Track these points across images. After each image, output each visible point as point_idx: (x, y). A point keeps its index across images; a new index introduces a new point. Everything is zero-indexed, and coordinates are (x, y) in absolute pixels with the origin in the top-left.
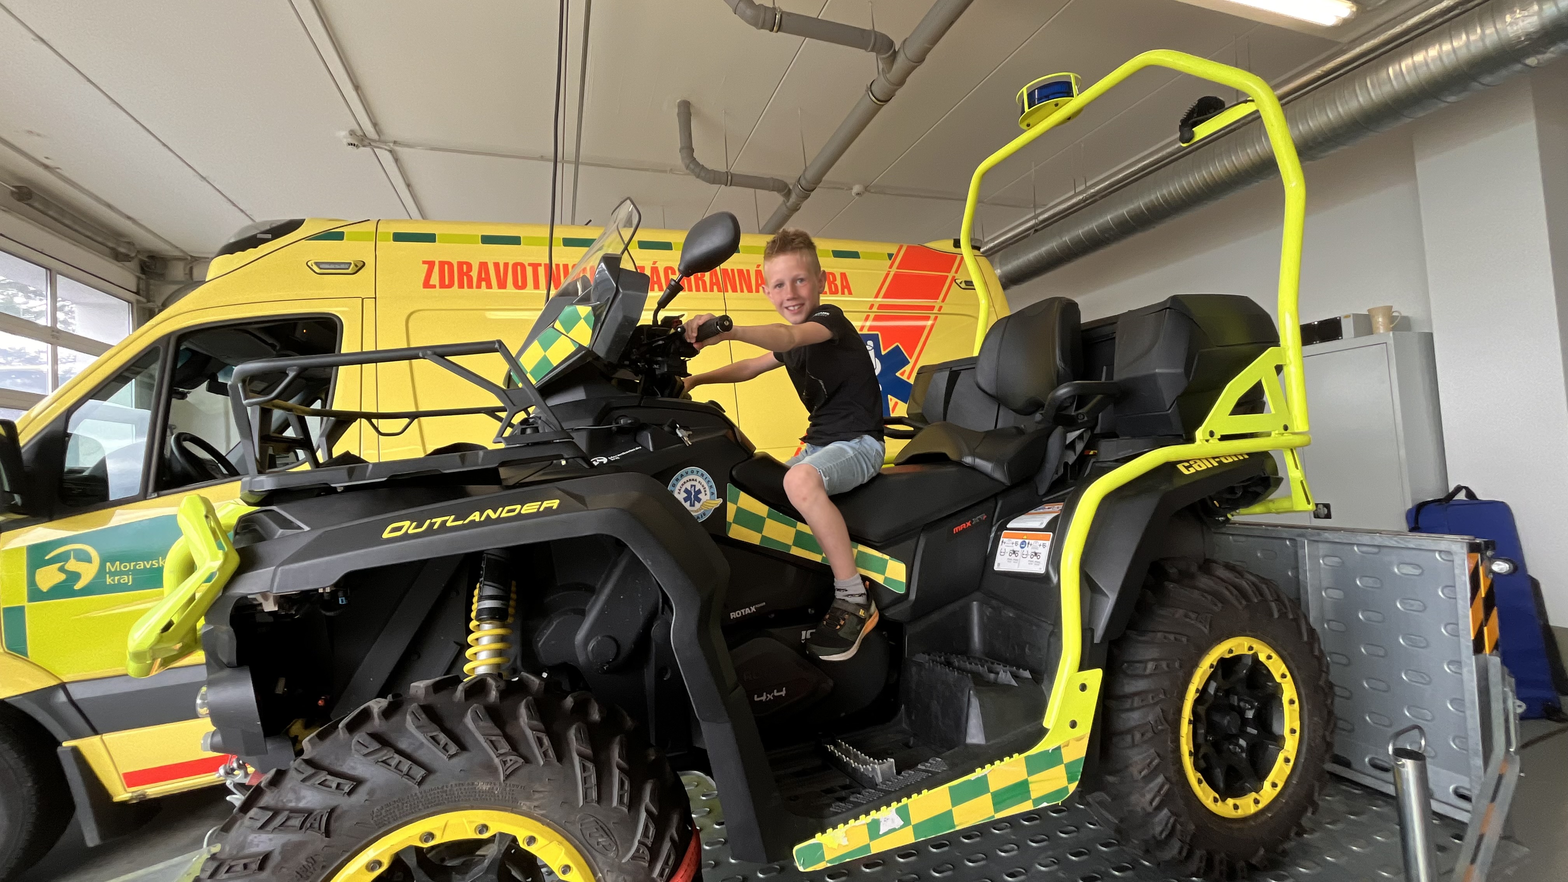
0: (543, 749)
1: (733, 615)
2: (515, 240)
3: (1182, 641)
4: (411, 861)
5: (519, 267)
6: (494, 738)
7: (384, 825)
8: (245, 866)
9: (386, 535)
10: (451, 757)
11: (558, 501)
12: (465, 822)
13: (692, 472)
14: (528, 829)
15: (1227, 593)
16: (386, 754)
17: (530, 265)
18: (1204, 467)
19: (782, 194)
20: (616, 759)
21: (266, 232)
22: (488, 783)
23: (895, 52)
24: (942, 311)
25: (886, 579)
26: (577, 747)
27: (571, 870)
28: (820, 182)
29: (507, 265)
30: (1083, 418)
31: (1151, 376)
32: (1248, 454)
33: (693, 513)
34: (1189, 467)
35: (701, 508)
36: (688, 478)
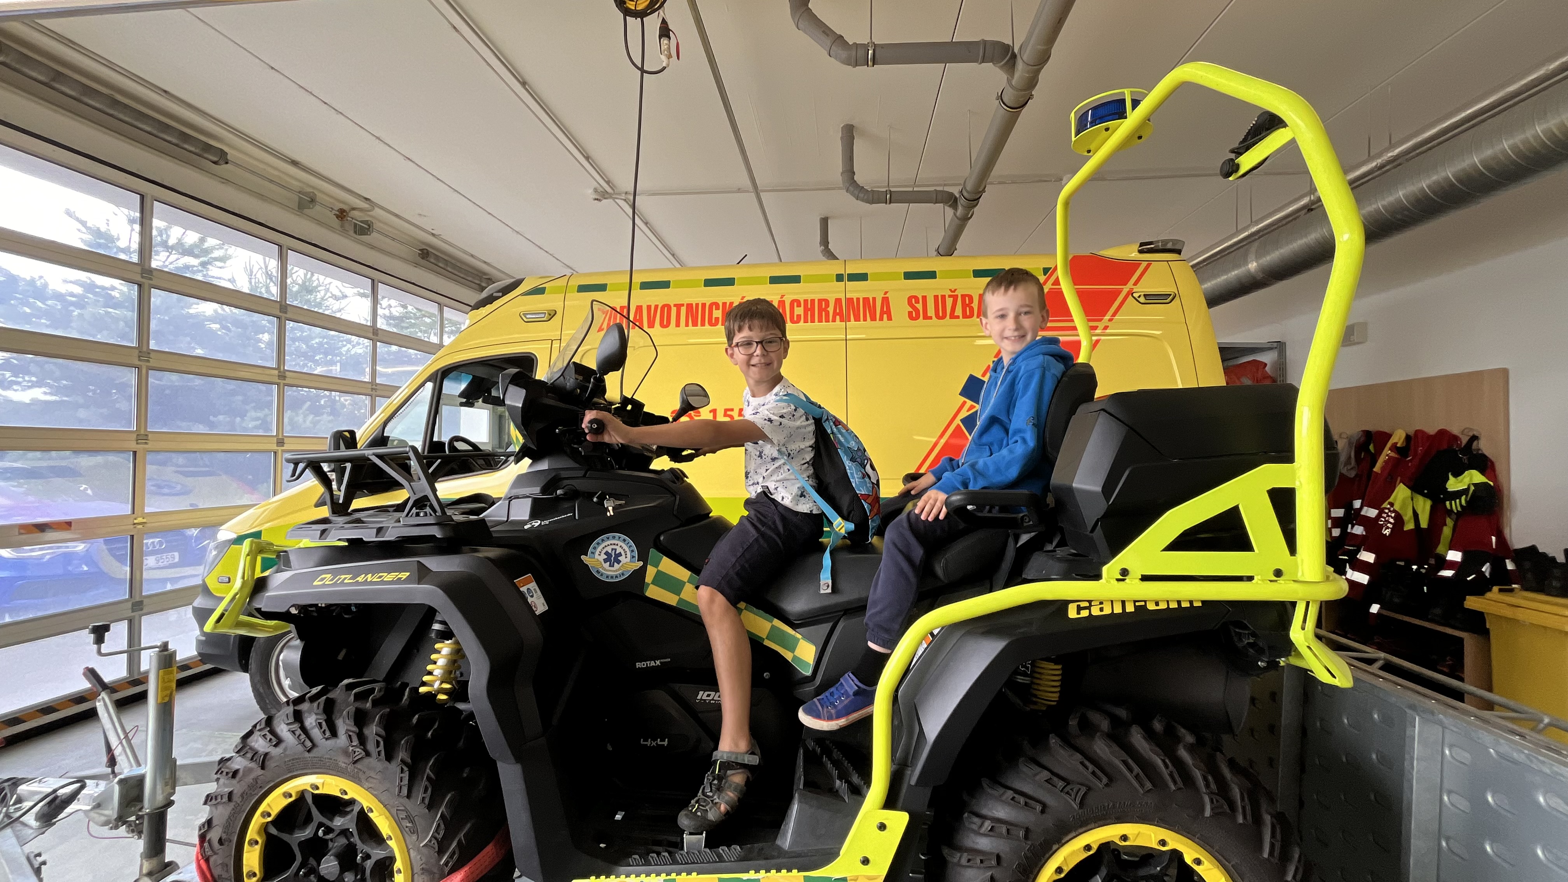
0: (378, 750)
1: (638, 665)
2: (665, 285)
3: (1036, 809)
4: (309, 800)
5: (666, 308)
6: (351, 734)
7: (290, 772)
8: (227, 773)
9: (315, 583)
10: (327, 739)
11: (408, 574)
12: (334, 783)
13: (614, 537)
14: (369, 802)
15: (1123, 769)
16: (296, 726)
18: (1107, 611)
19: (950, 206)
20: (428, 770)
21: (498, 291)
22: (345, 763)
23: (1014, 56)
24: (1108, 331)
25: (795, 657)
26: (402, 754)
27: (391, 839)
28: (984, 191)
29: (656, 307)
30: (1029, 522)
31: (1070, 490)
32: (1203, 602)
33: (610, 573)
34: (1085, 608)
35: (619, 570)
36: (609, 542)
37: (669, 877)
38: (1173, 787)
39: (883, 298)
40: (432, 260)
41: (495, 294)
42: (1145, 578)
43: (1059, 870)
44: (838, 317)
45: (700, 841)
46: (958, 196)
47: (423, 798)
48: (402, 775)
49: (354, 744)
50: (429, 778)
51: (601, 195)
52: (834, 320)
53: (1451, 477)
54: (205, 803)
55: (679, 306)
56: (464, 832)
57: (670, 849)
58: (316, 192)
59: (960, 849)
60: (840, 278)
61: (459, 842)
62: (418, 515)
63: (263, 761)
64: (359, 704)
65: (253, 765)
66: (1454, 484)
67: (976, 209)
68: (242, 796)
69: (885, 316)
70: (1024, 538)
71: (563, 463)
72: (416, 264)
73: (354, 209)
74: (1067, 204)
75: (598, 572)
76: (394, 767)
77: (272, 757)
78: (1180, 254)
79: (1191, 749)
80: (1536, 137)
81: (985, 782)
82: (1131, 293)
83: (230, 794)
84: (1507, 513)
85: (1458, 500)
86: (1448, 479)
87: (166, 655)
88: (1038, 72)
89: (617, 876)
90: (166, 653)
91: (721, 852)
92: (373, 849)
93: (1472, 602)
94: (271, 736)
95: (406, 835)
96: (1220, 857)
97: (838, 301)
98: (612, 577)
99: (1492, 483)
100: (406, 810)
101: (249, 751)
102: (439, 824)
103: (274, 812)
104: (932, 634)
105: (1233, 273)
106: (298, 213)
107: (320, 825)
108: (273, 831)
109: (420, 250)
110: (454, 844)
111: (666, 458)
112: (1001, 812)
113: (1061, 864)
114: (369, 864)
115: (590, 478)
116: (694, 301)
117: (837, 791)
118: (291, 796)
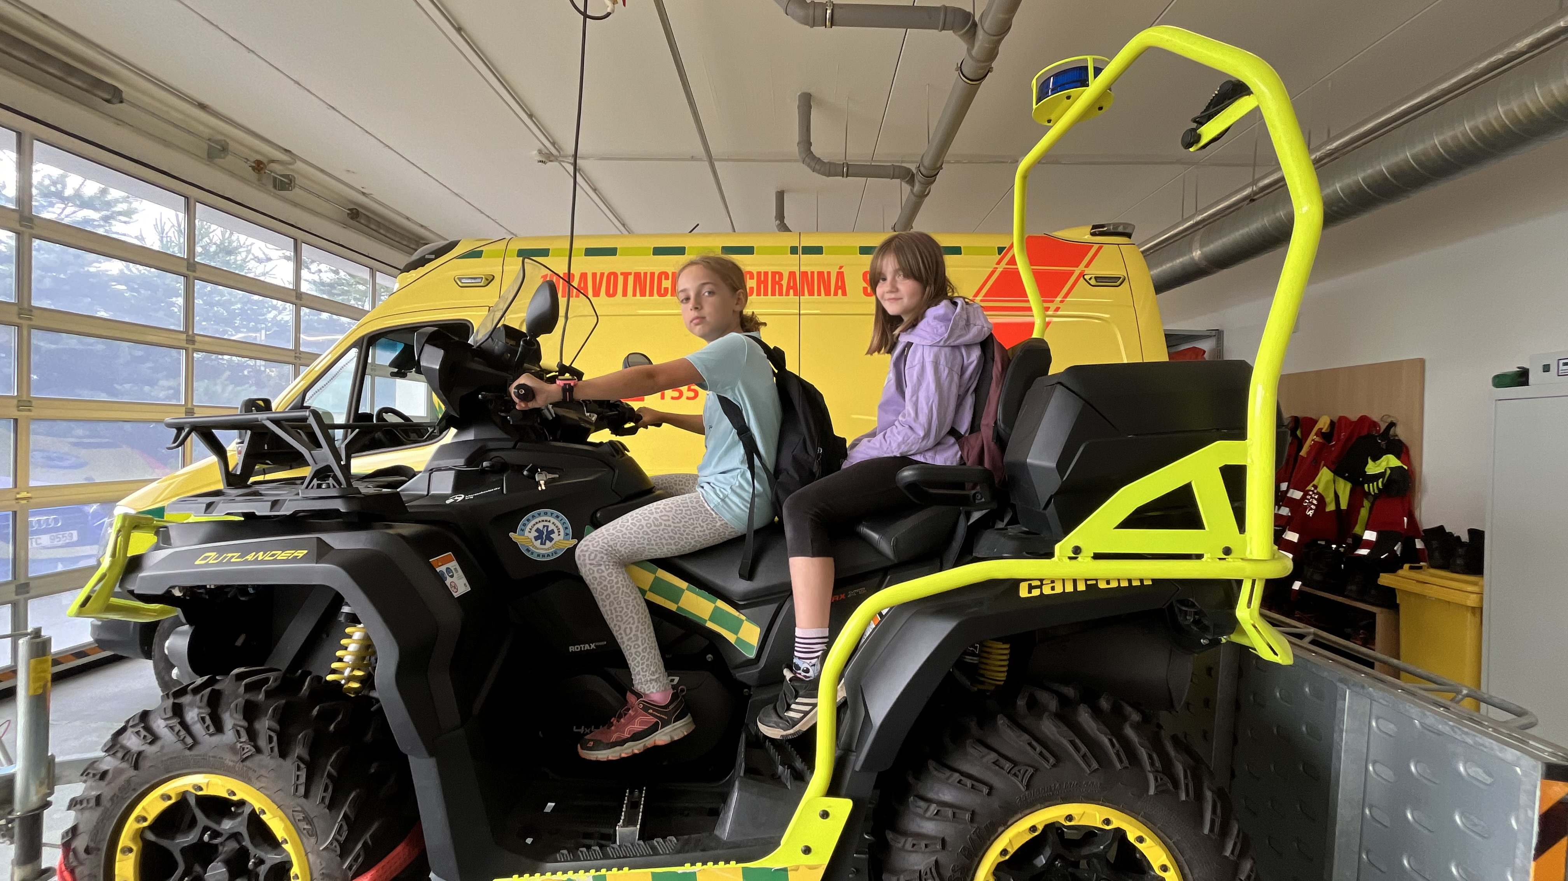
0: (271, 746)
1: (572, 649)
2: (612, 252)
3: (982, 792)
4: (192, 801)
5: (612, 277)
6: (239, 728)
7: (169, 772)
8: (94, 775)
9: (198, 562)
10: (211, 735)
11: (306, 552)
12: (221, 783)
13: (546, 514)
14: (261, 804)
15: (1071, 749)
16: (175, 722)
17: (622, 274)
18: (1059, 590)
19: (907, 182)
20: (329, 767)
21: (431, 254)
22: (232, 761)
23: (975, 25)
24: (1059, 313)
25: (738, 639)
26: (299, 750)
27: (287, 843)
28: (941, 168)
29: (602, 274)
30: (981, 499)
31: (1024, 466)
32: (1153, 580)
33: (542, 551)
34: (1036, 587)
35: (552, 547)
36: (540, 519)
37: (598, 873)
38: (1118, 766)
39: (838, 273)
40: (363, 221)
41: (427, 257)
42: (1097, 556)
43: (1004, 852)
44: (791, 291)
45: (633, 833)
46: (915, 172)
47: (323, 798)
48: (298, 773)
49: (242, 740)
50: (330, 776)
51: (547, 157)
52: (788, 294)
53: (1369, 460)
54: (69, 808)
55: (626, 275)
56: (370, 833)
57: (603, 842)
58: (228, 140)
59: (905, 834)
60: (794, 250)
61: (365, 843)
62: (319, 486)
63: (137, 761)
64: (249, 696)
65: (124, 765)
66: (1372, 468)
67: (933, 187)
68: (112, 799)
69: (840, 291)
70: (976, 516)
71: (489, 433)
72: (346, 225)
73: (273, 161)
74: (1025, 177)
75: (528, 550)
76: (289, 764)
77: (146, 757)
78: (1130, 238)
79: (1136, 727)
80: (1465, 134)
81: (932, 764)
82: (1082, 275)
83: (98, 798)
84: (1418, 495)
85: (1375, 483)
86: (1367, 463)
87: (38, 643)
88: (999, 42)
89: (543, 874)
90: (38, 640)
91: (656, 844)
92: (266, 853)
93: (1385, 579)
94: (146, 734)
95: (305, 840)
96: (1162, 834)
97: (792, 274)
98: (543, 556)
99: (1406, 467)
100: (303, 811)
101: (121, 750)
102: (341, 825)
103: (151, 816)
104: (880, 614)
105: (1178, 261)
106: (208, 163)
107: (206, 829)
108: (151, 837)
109: (349, 210)
110: (359, 846)
111: (607, 431)
112: (947, 795)
113: (1007, 845)
114: (263, 870)
115: (519, 449)
116: (641, 269)
117: (780, 777)
118: (169, 798)
